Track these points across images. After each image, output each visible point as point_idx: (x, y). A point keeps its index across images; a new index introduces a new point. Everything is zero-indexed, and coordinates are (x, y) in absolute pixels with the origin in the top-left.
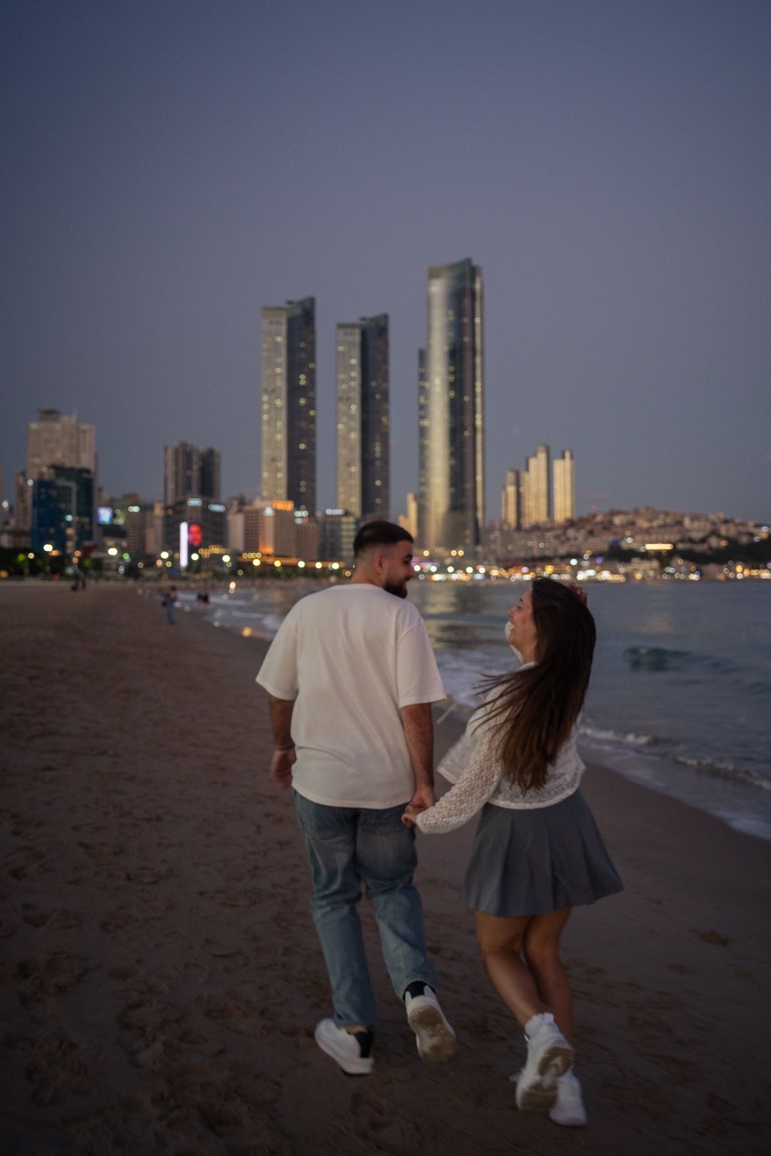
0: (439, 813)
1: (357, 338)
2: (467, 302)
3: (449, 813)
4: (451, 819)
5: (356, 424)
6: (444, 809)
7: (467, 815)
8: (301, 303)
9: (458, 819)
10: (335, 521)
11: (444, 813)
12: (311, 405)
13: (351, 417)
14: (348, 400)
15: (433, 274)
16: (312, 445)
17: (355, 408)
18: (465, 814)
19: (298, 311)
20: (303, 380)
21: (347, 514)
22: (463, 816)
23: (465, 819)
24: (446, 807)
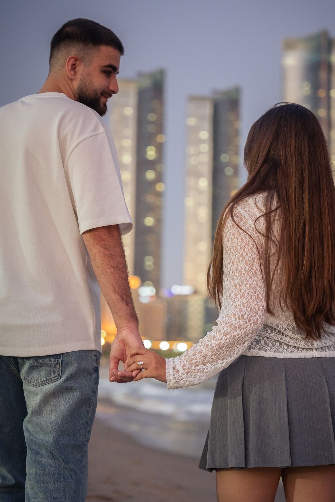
0: (191, 360)
1: (207, 110)
2: (323, 75)
3: (203, 360)
4: (205, 367)
5: (206, 199)
6: (198, 355)
7: (225, 361)
8: (151, 75)
9: (213, 367)
10: (183, 299)
11: (198, 360)
12: (159, 178)
13: (199, 191)
14: (198, 175)
15: (289, 46)
16: (159, 221)
17: (204, 184)
18: (223, 360)
19: (147, 83)
20: (151, 153)
21: (196, 292)
22: (221, 361)
23: (224, 365)
24: (200, 352)
